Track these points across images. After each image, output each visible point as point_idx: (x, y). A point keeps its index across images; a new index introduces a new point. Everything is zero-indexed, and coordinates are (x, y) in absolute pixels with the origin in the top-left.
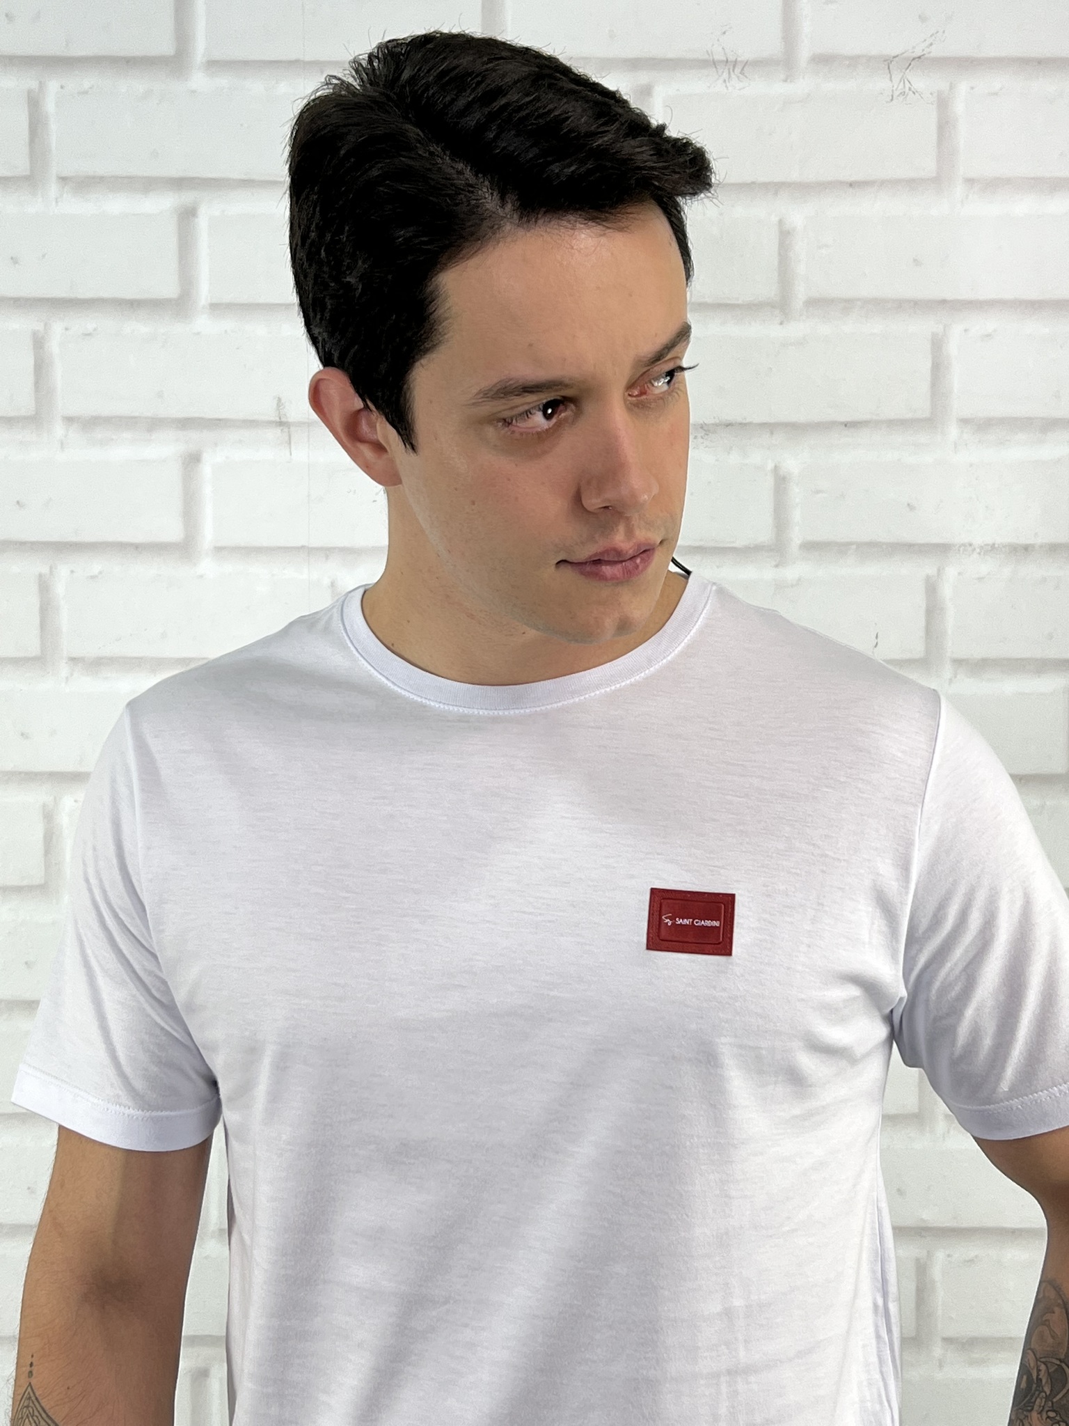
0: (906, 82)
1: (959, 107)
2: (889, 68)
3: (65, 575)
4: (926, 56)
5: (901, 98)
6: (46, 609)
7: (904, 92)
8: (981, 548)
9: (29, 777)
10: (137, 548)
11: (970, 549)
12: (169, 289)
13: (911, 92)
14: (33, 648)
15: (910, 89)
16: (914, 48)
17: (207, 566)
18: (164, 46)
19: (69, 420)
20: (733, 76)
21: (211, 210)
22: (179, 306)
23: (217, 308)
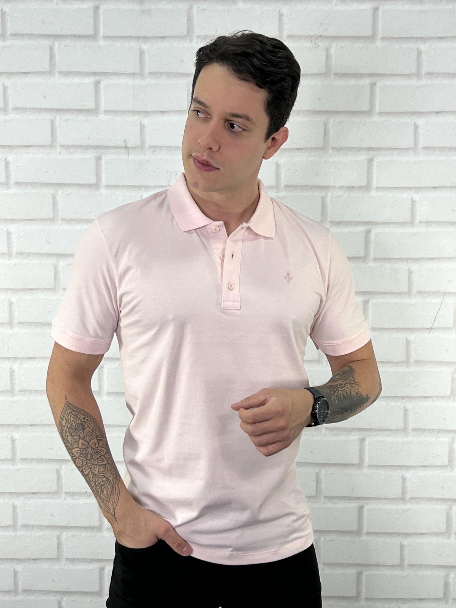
0: (316, 44)
1: (332, 51)
2: (311, 39)
3: (60, 193)
4: (323, 35)
5: (315, 49)
6: (55, 204)
8: (339, 187)
9: (49, 255)
10: (82, 185)
11: (335, 187)
12: (92, 106)
13: (318, 47)
14: (51, 215)
15: (317, 46)
16: (319, 33)
17: (103, 191)
18: (91, 32)
19: (62, 146)
21: (105, 82)
22: (95, 111)
23: (107, 112)
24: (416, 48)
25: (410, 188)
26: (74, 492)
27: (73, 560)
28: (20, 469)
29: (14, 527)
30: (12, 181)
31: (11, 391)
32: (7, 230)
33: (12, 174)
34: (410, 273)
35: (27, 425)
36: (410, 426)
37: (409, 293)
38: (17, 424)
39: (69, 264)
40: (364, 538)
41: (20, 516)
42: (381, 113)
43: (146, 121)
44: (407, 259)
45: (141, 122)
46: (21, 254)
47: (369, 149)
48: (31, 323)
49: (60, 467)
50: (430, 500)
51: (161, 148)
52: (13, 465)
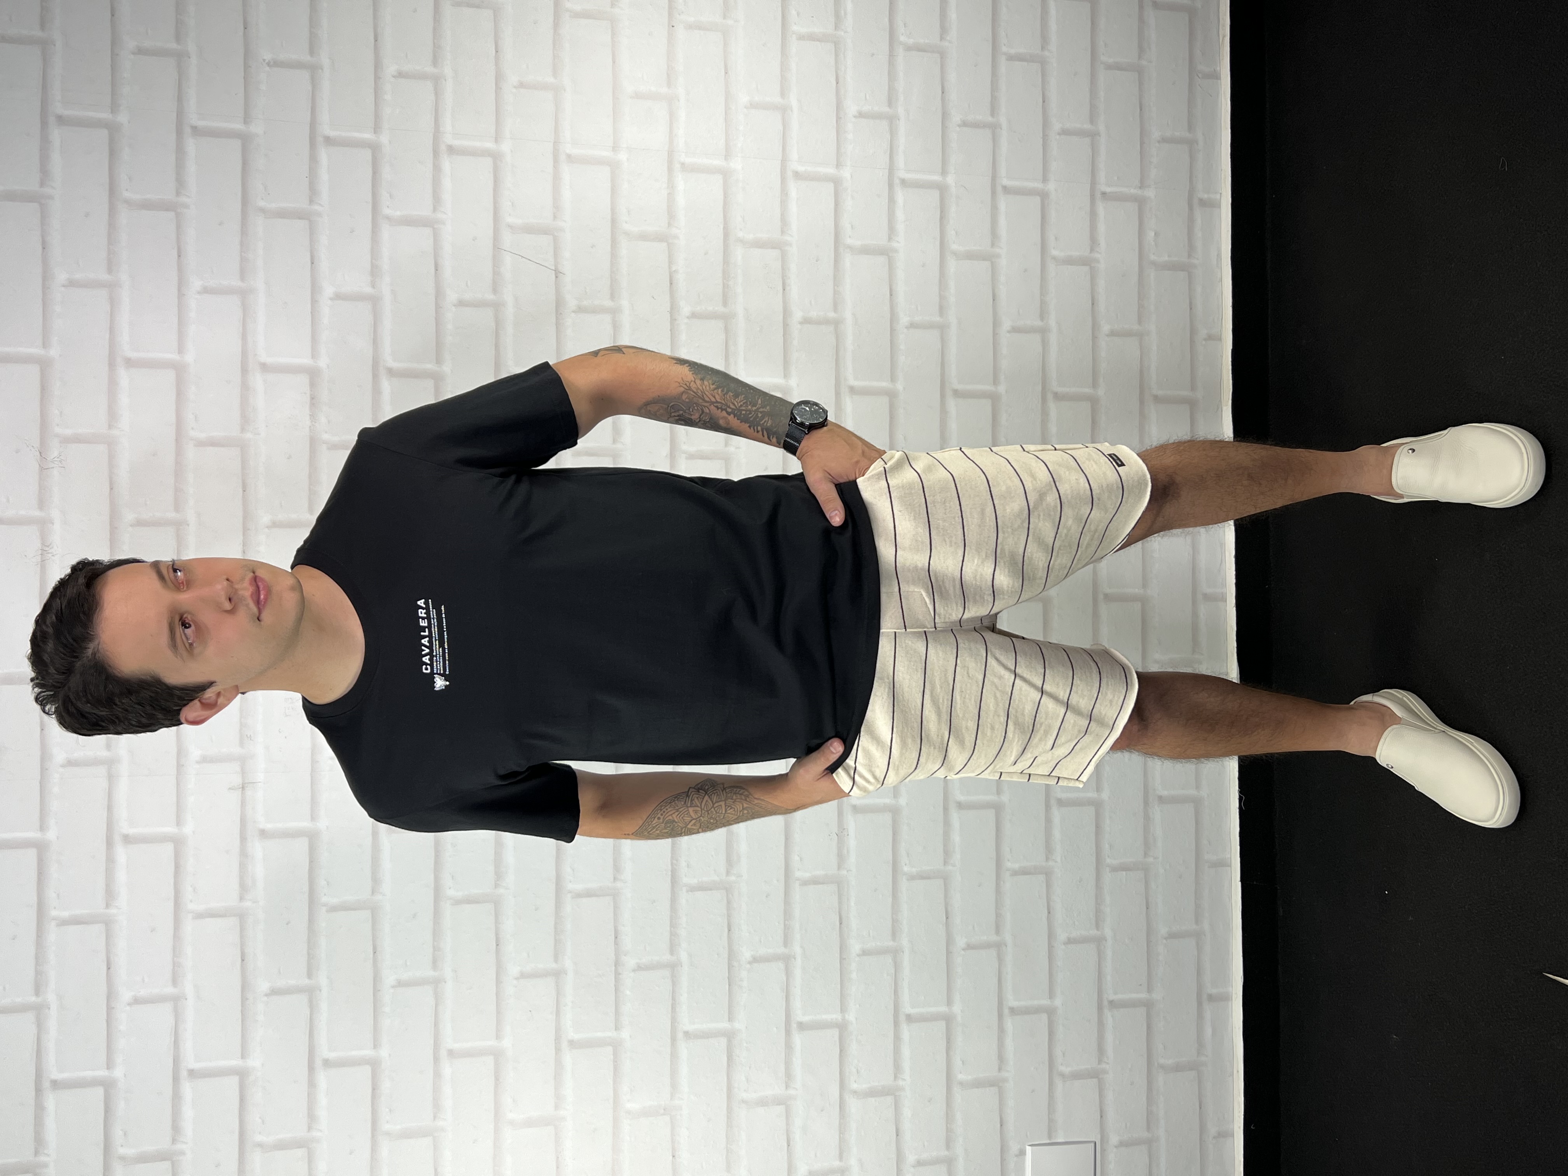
0: (54, 460)
1: (68, 432)
2: (46, 469)
3: (326, 898)
4: (39, 448)
5: (63, 462)
7: (60, 461)
8: (312, 421)
9: (437, 913)
10: (311, 862)
12: (169, 847)
13: (60, 457)
14: (366, 914)
15: (58, 458)
16: (34, 456)
17: (322, 824)
18: (31, 854)
19: (241, 899)
20: (50, 551)
21: (124, 827)
22: (178, 843)
23: (179, 822)
24: (63, 289)
25: (314, 302)
26: (838, 856)
27: (947, 853)
28: (802, 947)
29: (895, 953)
30: (306, 981)
31: (673, 967)
32: (393, 987)
33: (292, 982)
34: (461, 303)
35: (729, 938)
36: (720, 309)
37: (497, 307)
38: (726, 956)
39: (453, 879)
40: (900, 386)
41: (878, 944)
42: (181, 350)
43: (195, 753)
44: (438, 307)
45: (197, 762)
46: (435, 963)
47: (244, 371)
48: (556, 940)
49: (798, 879)
50: (837, 279)
51: (243, 725)
52: (795, 959)
